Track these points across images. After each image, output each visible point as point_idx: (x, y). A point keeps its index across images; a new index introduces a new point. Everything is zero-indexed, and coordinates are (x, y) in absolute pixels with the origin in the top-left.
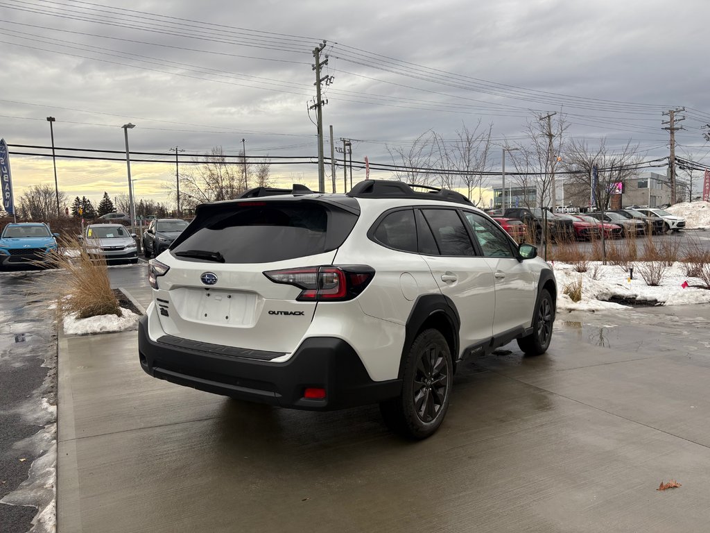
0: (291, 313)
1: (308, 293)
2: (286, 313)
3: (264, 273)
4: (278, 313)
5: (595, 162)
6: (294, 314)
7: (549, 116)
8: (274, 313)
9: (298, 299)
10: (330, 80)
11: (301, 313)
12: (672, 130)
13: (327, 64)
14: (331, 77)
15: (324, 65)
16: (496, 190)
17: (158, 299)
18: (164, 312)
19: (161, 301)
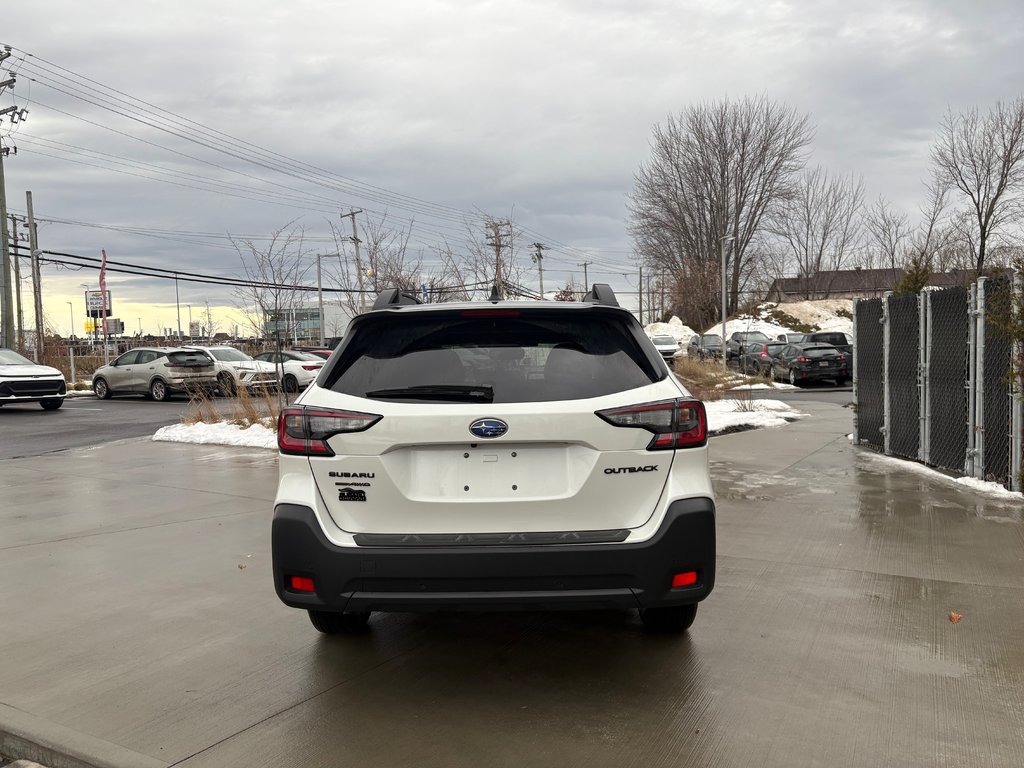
0: (640, 469)
1: (662, 437)
2: (632, 470)
3: (595, 413)
4: (619, 472)
5: (412, 280)
6: (644, 470)
7: (353, 214)
8: (613, 471)
9: (650, 448)
10: (20, 114)
11: (653, 468)
12: (498, 247)
13: (12, 87)
14: (23, 110)
15: (7, 88)
16: (266, 312)
17: (332, 474)
18: (351, 495)
19: (347, 475)
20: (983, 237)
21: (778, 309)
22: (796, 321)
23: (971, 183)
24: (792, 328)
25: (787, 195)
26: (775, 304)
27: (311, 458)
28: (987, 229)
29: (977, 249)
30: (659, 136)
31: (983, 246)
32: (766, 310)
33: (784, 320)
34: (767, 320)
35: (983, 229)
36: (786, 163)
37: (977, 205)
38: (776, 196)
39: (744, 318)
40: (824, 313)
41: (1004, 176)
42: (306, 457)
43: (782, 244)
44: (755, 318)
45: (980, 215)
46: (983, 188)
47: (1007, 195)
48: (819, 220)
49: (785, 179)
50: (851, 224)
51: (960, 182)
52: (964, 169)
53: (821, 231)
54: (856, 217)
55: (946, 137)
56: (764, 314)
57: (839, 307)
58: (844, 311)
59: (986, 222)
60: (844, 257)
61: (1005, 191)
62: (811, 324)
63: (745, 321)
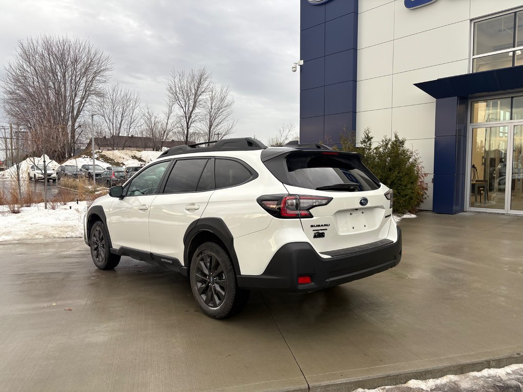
0: (389, 216)
8: (386, 217)
17: (312, 226)
18: (319, 235)
19: (319, 226)
20: (188, 128)
21: (103, 153)
22: (112, 160)
23: (183, 103)
24: (111, 163)
25: (99, 94)
26: (100, 151)
27: (301, 219)
28: (189, 124)
29: (186, 132)
30: (23, 48)
31: (188, 131)
32: (96, 153)
33: (106, 159)
34: (97, 159)
35: (188, 124)
36: (98, 78)
37: (185, 113)
38: (93, 94)
39: (85, 157)
40: (125, 157)
41: (195, 102)
42: (299, 219)
43: (100, 120)
44: (90, 157)
45: (186, 117)
46: (187, 105)
47: (197, 110)
48: (119, 109)
49: (98, 86)
50: (134, 114)
51: (178, 102)
52: (180, 97)
53: (121, 115)
54: (136, 111)
55: (172, 81)
56: (96, 156)
57: (132, 154)
58: (135, 156)
59: (189, 121)
60: (131, 130)
61: (196, 108)
62: (120, 162)
63: (85, 159)
